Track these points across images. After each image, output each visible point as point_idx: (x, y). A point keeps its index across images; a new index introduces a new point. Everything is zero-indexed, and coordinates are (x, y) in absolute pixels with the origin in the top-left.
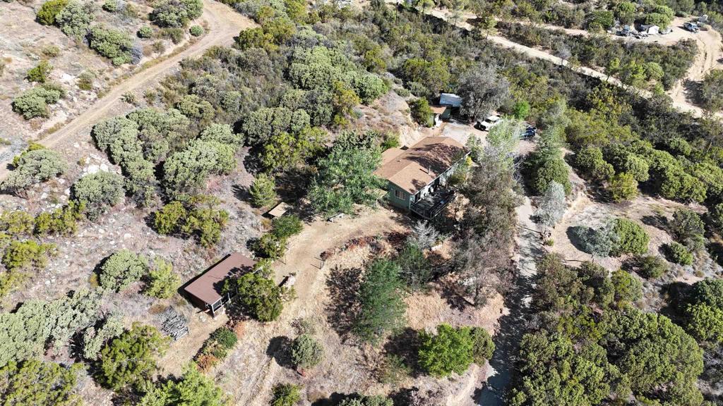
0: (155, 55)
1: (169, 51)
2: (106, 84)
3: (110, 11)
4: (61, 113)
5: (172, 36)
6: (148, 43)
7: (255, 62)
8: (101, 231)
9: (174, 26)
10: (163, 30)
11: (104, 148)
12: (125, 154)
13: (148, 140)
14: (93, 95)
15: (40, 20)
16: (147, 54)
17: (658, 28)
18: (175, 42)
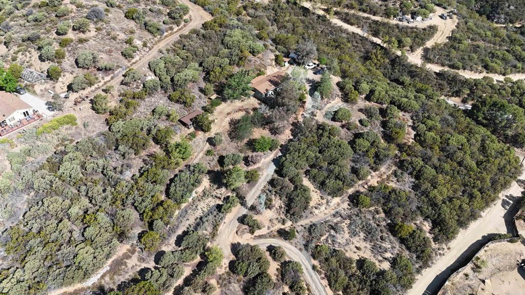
0: (170, 32)
2: (152, 45)
3: (152, 12)
4: (138, 56)
5: (176, 24)
6: (167, 26)
7: (210, 36)
8: (153, 99)
9: (178, 19)
10: (173, 21)
11: (153, 70)
12: (160, 73)
13: (168, 68)
14: (148, 49)
15: (127, 17)
16: (167, 31)
17: (421, 18)
18: (178, 26)
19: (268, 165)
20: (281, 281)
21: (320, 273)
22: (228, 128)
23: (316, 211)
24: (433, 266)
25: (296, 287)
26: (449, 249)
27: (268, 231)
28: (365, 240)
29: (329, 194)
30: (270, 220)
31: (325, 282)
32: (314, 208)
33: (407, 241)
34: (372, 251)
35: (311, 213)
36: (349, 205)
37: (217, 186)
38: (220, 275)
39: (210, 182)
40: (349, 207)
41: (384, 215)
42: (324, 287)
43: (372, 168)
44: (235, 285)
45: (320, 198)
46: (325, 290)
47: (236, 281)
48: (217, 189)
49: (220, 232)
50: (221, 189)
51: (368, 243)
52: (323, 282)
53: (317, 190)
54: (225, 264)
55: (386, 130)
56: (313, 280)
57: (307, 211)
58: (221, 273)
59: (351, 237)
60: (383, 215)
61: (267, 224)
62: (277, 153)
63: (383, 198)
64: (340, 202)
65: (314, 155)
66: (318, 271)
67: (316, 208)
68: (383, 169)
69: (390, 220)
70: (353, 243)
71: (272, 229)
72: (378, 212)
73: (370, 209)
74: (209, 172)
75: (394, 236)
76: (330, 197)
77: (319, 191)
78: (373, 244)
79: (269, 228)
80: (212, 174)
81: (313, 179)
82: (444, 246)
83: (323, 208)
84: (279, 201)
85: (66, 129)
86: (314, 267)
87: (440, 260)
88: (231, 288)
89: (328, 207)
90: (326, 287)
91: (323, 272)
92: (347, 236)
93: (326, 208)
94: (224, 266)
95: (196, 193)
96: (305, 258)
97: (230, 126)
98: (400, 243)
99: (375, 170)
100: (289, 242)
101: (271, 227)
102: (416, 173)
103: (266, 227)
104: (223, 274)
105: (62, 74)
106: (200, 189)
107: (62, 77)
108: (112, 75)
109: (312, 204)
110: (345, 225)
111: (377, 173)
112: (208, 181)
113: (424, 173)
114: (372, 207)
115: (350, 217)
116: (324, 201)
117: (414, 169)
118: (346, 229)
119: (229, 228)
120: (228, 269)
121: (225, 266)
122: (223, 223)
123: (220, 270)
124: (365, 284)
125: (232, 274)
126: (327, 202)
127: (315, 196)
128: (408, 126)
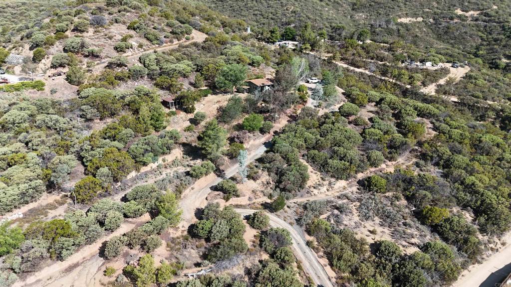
0: (169, 44)
1: (175, 43)
2: (148, 48)
3: (156, 29)
4: (130, 52)
5: (177, 38)
6: (168, 40)
7: (208, 47)
8: (136, 83)
9: (179, 35)
10: (174, 35)
11: (142, 62)
12: (150, 63)
13: (159, 61)
14: (142, 50)
15: (128, 29)
16: (166, 43)
17: (431, 63)
18: (178, 40)
19: (257, 147)
20: (258, 247)
21: (316, 250)
22: (215, 114)
23: (316, 191)
24: (484, 263)
25: (279, 252)
26: (503, 244)
27: (248, 202)
28: (381, 225)
29: (332, 176)
30: (253, 191)
31: (325, 261)
32: (313, 188)
33: (441, 226)
34: (392, 236)
35: (308, 192)
36: (358, 189)
37: (191, 158)
38: (173, 238)
39: (184, 154)
40: (358, 191)
41: (406, 202)
42: (323, 266)
43: (387, 158)
44: (192, 250)
45: (320, 179)
46: (324, 270)
47: (194, 247)
48: (191, 160)
49: (184, 197)
50: (195, 161)
51: (387, 228)
52: (321, 261)
53: (316, 172)
54: (183, 227)
55: (401, 129)
56: (306, 257)
57: (303, 191)
58: (175, 236)
59: (362, 221)
60: (404, 202)
61: (248, 194)
62: (269, 138)
63: (403, 181)
64: (346, 186)
65: (314, 137)
66: (313, 248)
67: (314, 188)
68: (400, 160)
69: (415, 206)
70: (365, 227)
71: (254, 201)
72: (397, 198)
73: (387, 194)
74: (184, 145)
75: (423, 223)
76: (333, 180)
77: (319, 173)
78: (392, 229)
79: (250, 199)
80: (188, 147)
81: (313, 160)
82: (496, 239)
83: (324, 189)
84: (268, 177)
85: (30, 92)
86: (308, 244)
87: (492, 256)
88: (185, 253)
89: (330, 189)
90: (326, 266)
91: (322, 249)
92: (356, 218)
93: (328, 190)
94: (181, 229)
95: (164, 160)
96: (296, 232)
97: (218, 112)
98: (432, 232)
99: (391, 159)
100: (276, 215)
101: (253, 198)
102: (444, 162)
103: (247, 197)
104: (178, 238)
105: (46, 56)
106: (169, 158)
107: (46, 59)
108: (99, 62)
109: (309, 183)
110: (353, 206)
111: (394, 163)
112: (182, 153)
113: (454, 161)
114: (389, 191)
115: (359, 200)
116: (326, 183)
117: (440, 158)
118: (355, 211)
119: (197, 194)
120: (186, 233)
121: (183, 229)
122: (190, 188)
123: (175, 232)
124: (384, 268)
125: (190, 239)
126: (330, 184)
127: (314, 177)
128: (427, 128)
